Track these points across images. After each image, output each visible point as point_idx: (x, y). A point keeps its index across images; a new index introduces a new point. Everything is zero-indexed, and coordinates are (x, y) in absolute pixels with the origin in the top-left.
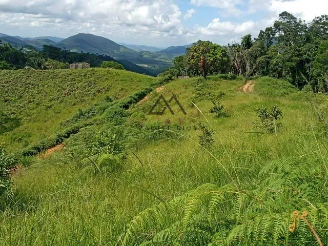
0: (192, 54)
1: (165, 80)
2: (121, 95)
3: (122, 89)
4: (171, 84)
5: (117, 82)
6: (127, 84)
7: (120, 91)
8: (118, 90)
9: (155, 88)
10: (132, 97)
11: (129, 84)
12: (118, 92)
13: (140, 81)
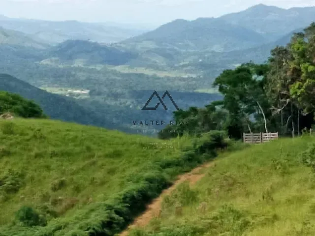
0: (292, 65)
1: (202, 149)
2: (64, 204)
3: (62, 184)
4: (224, 160)
5: (41, 161)
6: (74, 168)
7: (54, 189)
8: (47, 188)
9: (174, 175)
10: (110, 208)
11: (82, 164)
12: (51, 193)
13: (117, 155)
